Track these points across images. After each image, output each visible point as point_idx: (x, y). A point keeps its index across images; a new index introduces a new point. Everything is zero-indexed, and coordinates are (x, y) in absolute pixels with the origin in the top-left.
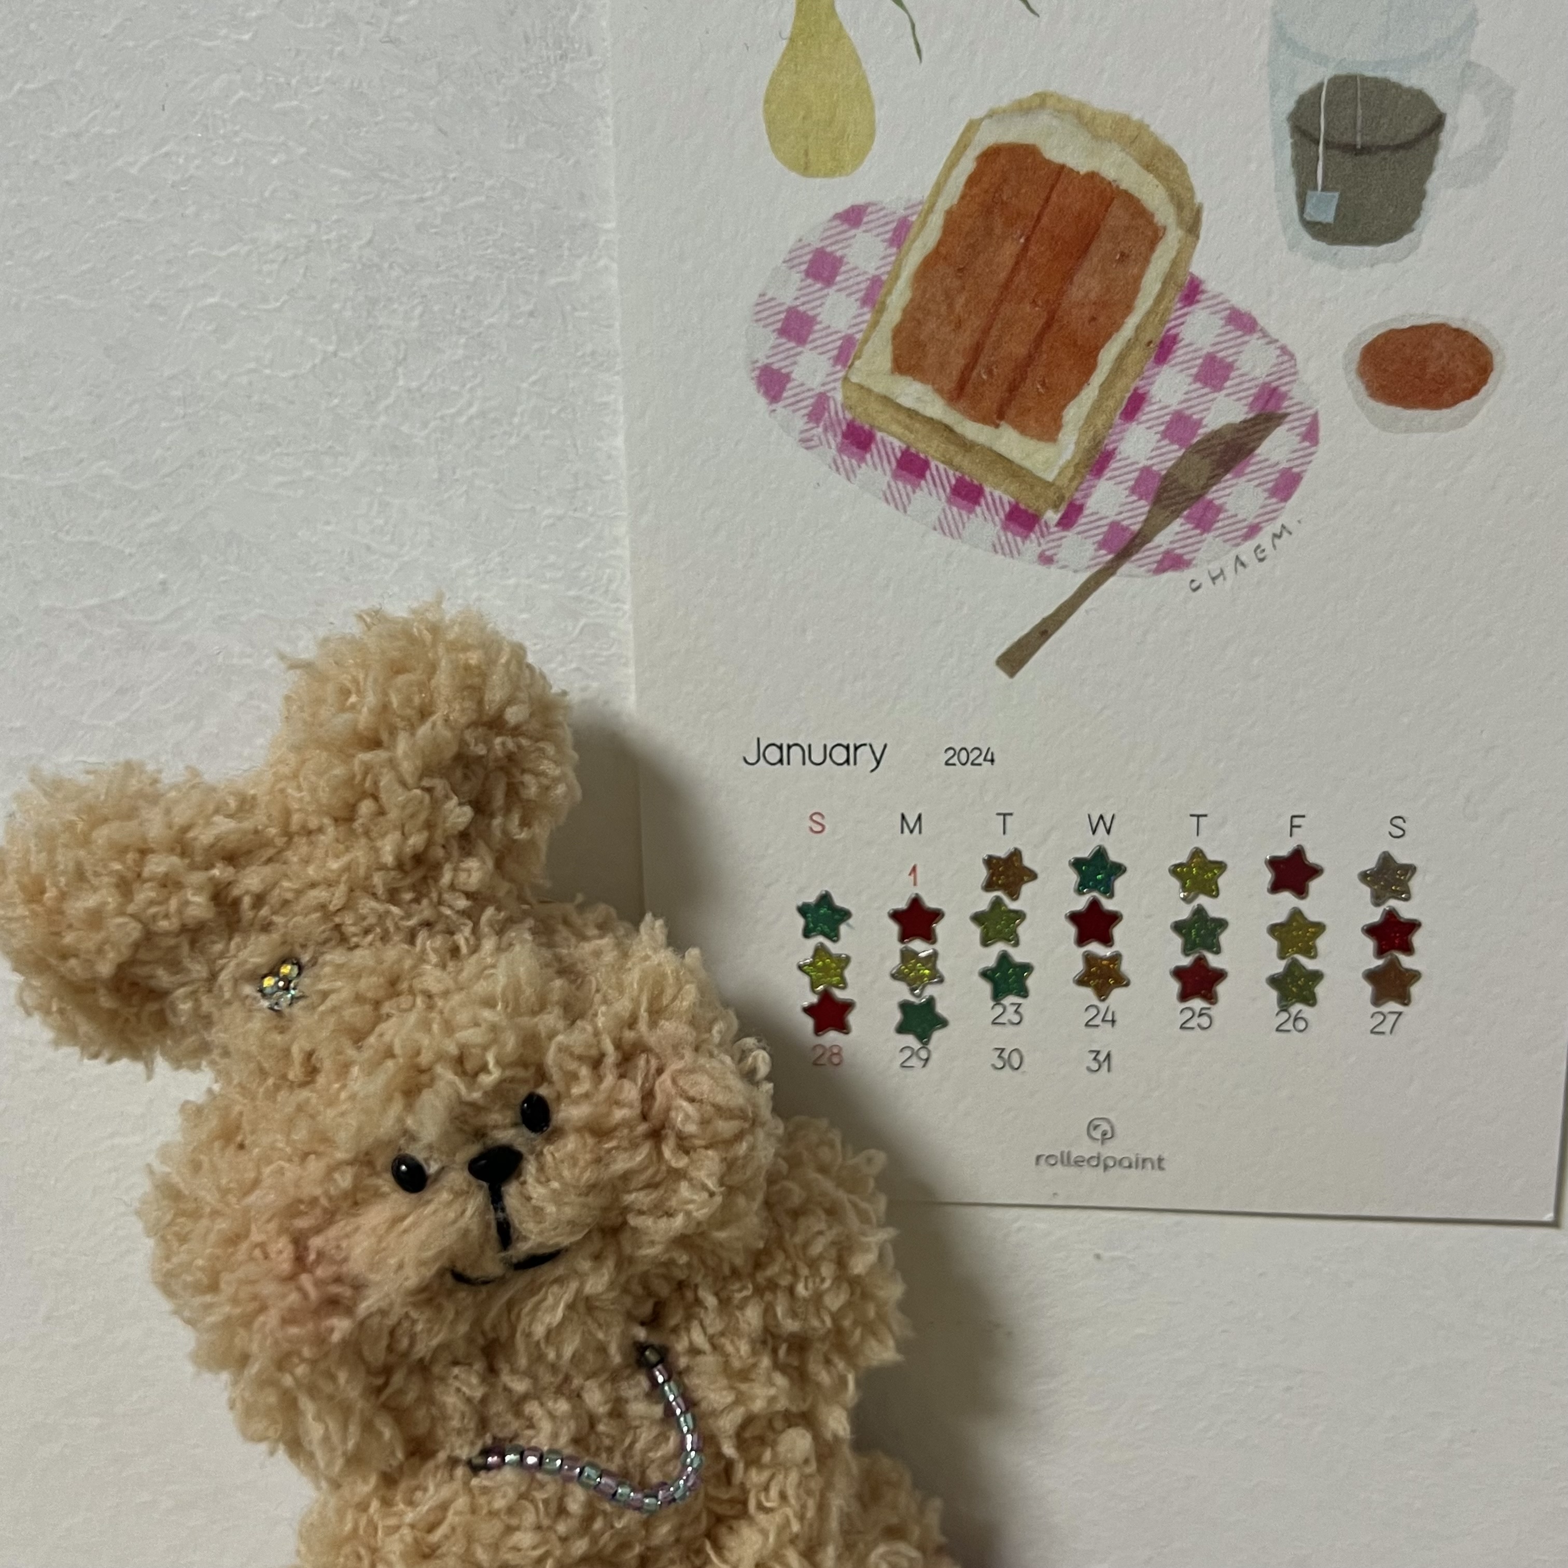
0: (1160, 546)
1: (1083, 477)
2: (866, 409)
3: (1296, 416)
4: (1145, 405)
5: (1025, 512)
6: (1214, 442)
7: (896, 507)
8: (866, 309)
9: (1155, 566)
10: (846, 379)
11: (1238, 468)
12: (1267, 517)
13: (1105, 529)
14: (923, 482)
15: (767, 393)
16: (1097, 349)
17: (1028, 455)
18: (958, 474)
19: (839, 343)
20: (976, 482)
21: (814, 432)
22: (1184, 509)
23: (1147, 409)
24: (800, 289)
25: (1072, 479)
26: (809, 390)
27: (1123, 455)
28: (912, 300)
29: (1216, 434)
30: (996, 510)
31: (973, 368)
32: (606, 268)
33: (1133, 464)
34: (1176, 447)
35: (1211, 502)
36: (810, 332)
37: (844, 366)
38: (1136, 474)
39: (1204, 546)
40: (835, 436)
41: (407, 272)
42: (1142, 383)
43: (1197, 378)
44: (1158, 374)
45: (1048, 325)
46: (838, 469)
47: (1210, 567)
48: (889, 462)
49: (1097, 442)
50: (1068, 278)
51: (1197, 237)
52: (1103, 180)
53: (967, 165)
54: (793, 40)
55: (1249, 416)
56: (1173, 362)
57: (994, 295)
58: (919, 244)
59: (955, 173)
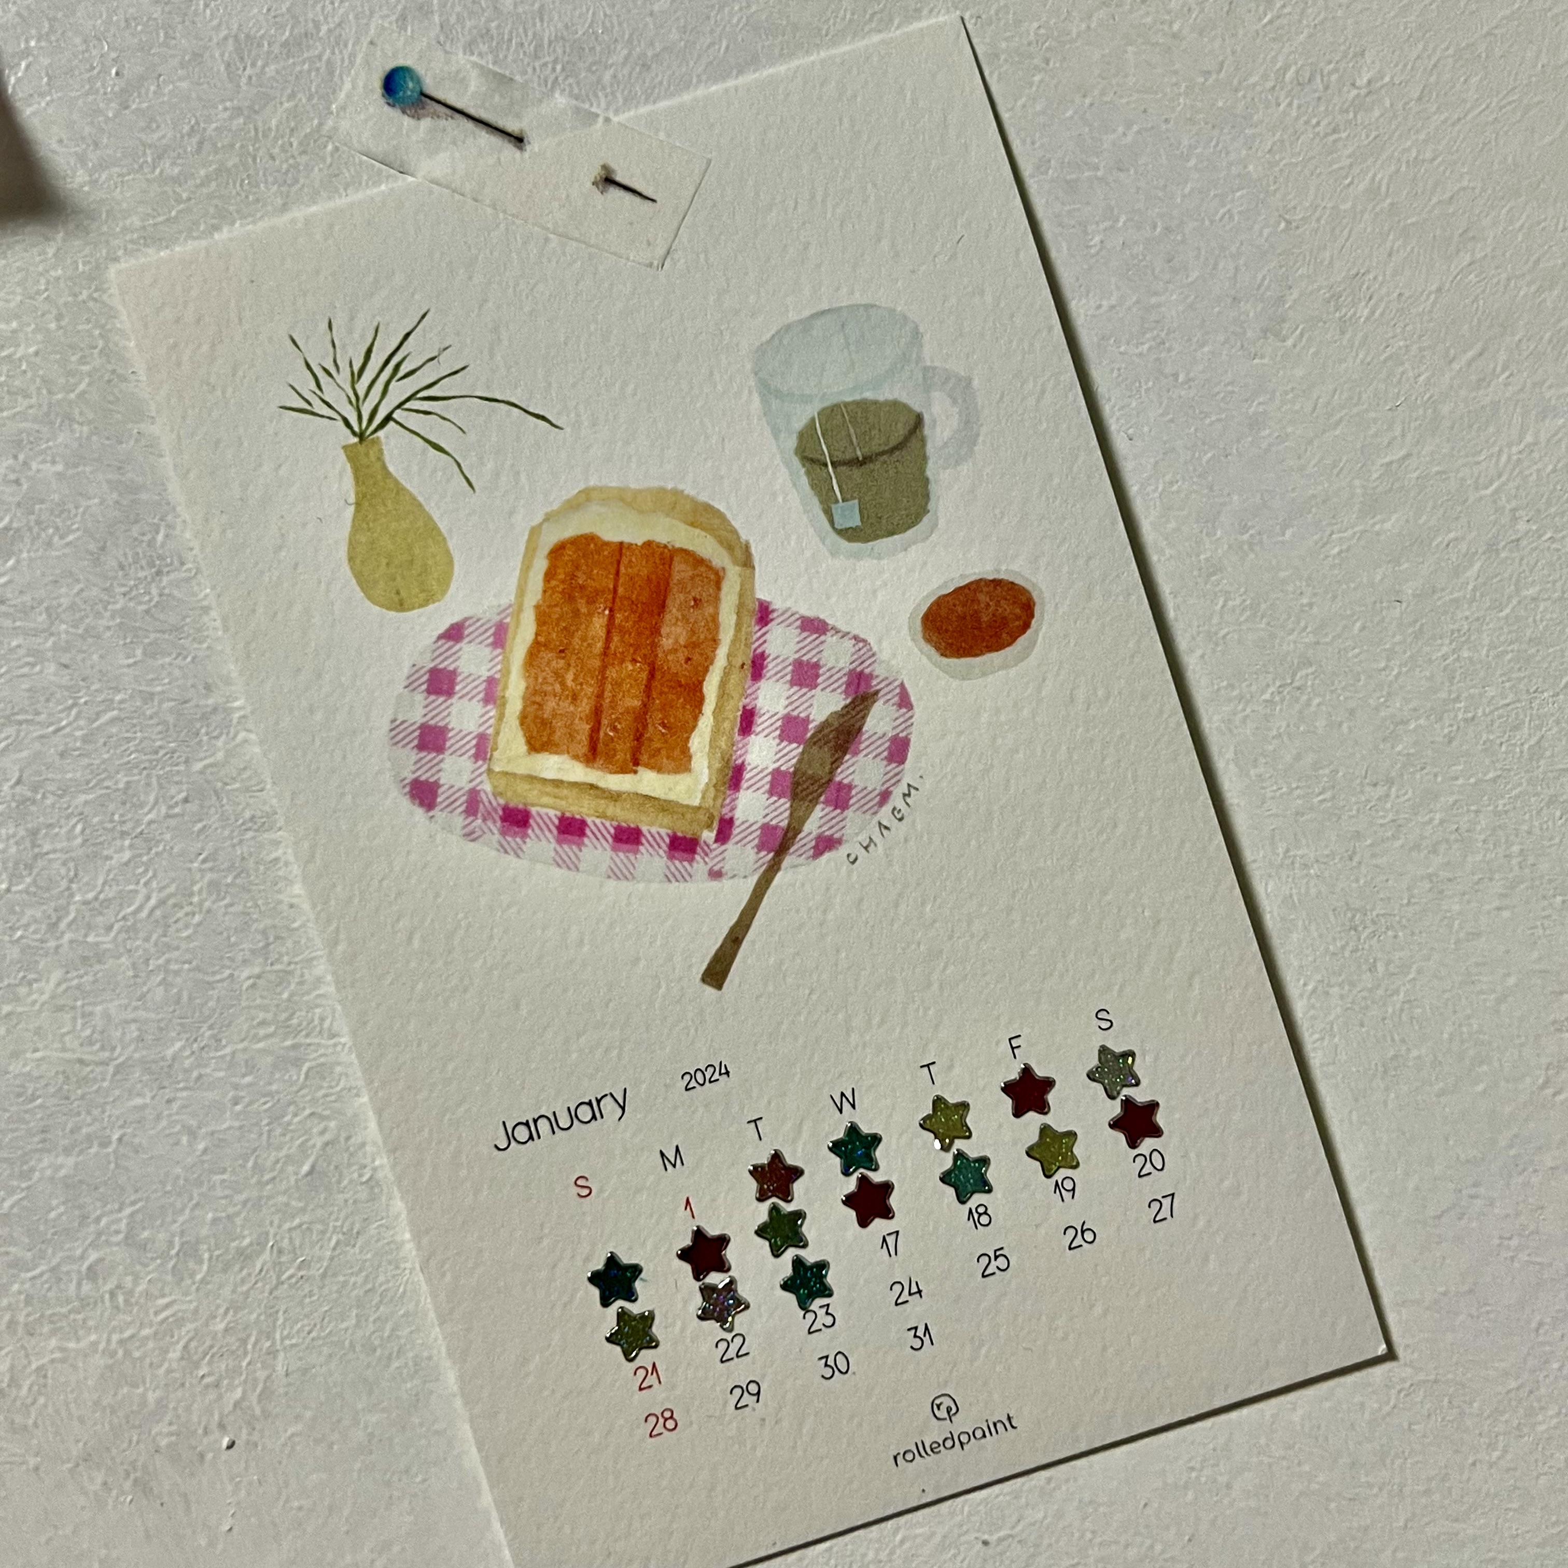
0: (810, 834)
1: (725, 794)
2: (515, 791)
3: (886, 690)
4: (756, 718)
5: (685, 838)
6: (826, 731)
7: (569, 868)
8: (489, 707)
9: (812, 852)
10: (490, 771)
11: (852, 748)
12: (893, 781)
13: (758, 832)
14: (586, 840)
15: (422, 804)
16: (701, 683)
17: (670, 789)
18: (615, 823)
19: (474, 742)
20: (632, 826)
21: (474, 824)
22: (820, 796)
23: (760, 721)
24: (426, 707)
25: (715, 799)
26: (459, 790)
27: (752, 766)
28: (527, 688)
29: (825, 724)
30: (658, 845)
31: (598, 730)
32: (245, 741)
33: (761, 771)
34: (794, 745)
35: (840, 783)
36: (445, 741)
37: (484, 759)
38: (769, 778)
39: (848, 823)
40: (495, 822)
41: (61, 797)
42: (748, 700)
43: (792, 683)
44: (758, 688)
45: (652, 675)
46: (506, 852)
47: (860, 838)
48: (550, 830)
49: (726, 760)
50: (656, 631)
51: (754, 568)
52: (658, 545)
53: (541, 564)
54: (358, 504)
55: (848, 701)
56: (768, 675)
57: (597, 663)
58: (518, 640)
59: (531, 574)
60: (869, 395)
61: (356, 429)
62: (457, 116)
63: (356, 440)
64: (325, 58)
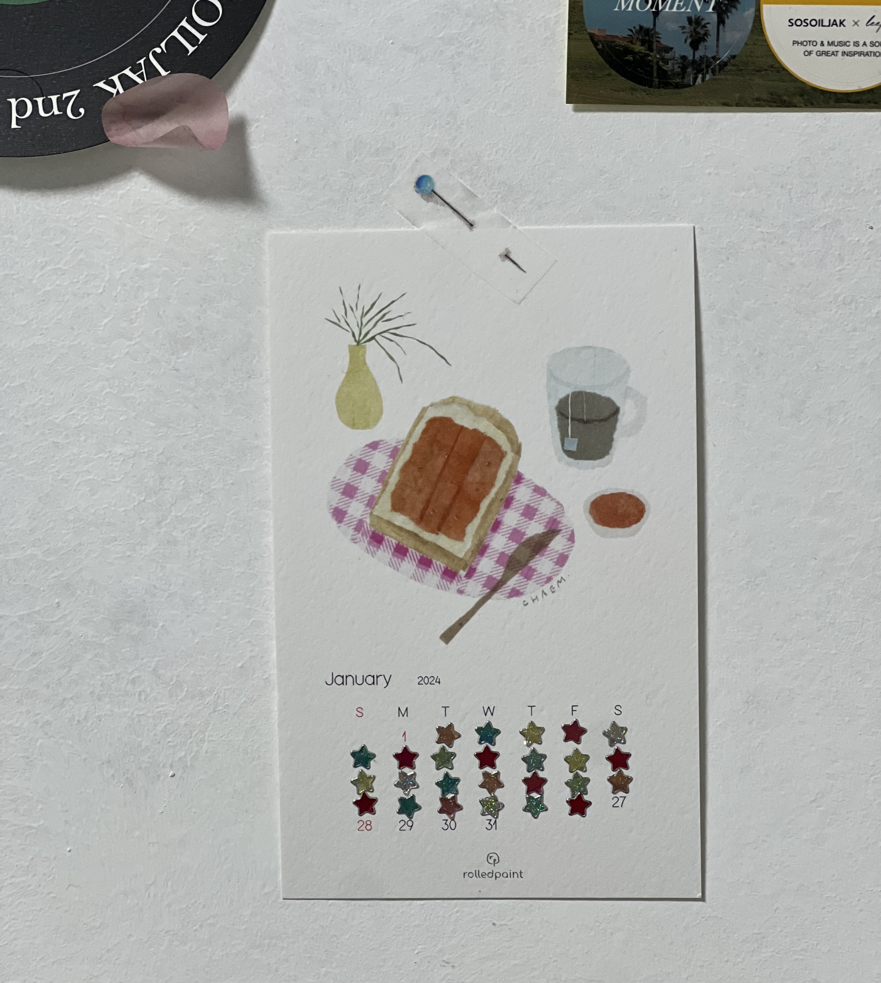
0: (509, 586)
1: (475, 556)
2: (380, 526)
3: (565, 531)
4: (501, 525)
5: (451, 571)
6: (531, 542)
7: (394, 568)
8: (379, 484)
9: (508, 595)
10: (371, 513)
11: (541, 553)
12: (555, 574)
13: (485, 579)
14: (406, 558)
15: (337, 519)
16: (480, 502)
17: (451, 547)
18: (421, 555)
19: (368, 498)
20: (429, 558)
21: (358, 536)
22: (519, 570)
23: (502, 527)
24: (351, 476)
25: (470, 557)
26: (355, 518)
27: (492, 547)
28: (399, 481)
29: (531, 538)
30: (438, 570)
31: (426, 510)
32: (266, 465)
33: (496, 551)
34: (514, 543)
35: (531, 567)
36: (355, 493)
37: (370, 508)
38: (498, 555)
39: (528, 586)
40: (367, 537)
42: (499, 516)
43: (522, 514)
44: (506, 512)
45: (458, 492)
46: (368, 552)
47: (532, 595)
48: (391, 549)
49: (481, 541)
50: (466, 472)
51: (520, 456)
52: (480, 432)
53: (422, 425)
54: (348, 373)
55: (545, 531)
56: (512, 508)
57: (435, 479)
58: (402, 457)
59: (417, 428)
60: (598, 392)
61: (357, 338)
62: (446, 205)
63: (356, 344)
64: (394, 161)
